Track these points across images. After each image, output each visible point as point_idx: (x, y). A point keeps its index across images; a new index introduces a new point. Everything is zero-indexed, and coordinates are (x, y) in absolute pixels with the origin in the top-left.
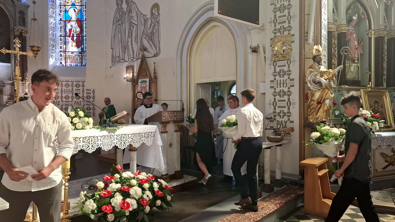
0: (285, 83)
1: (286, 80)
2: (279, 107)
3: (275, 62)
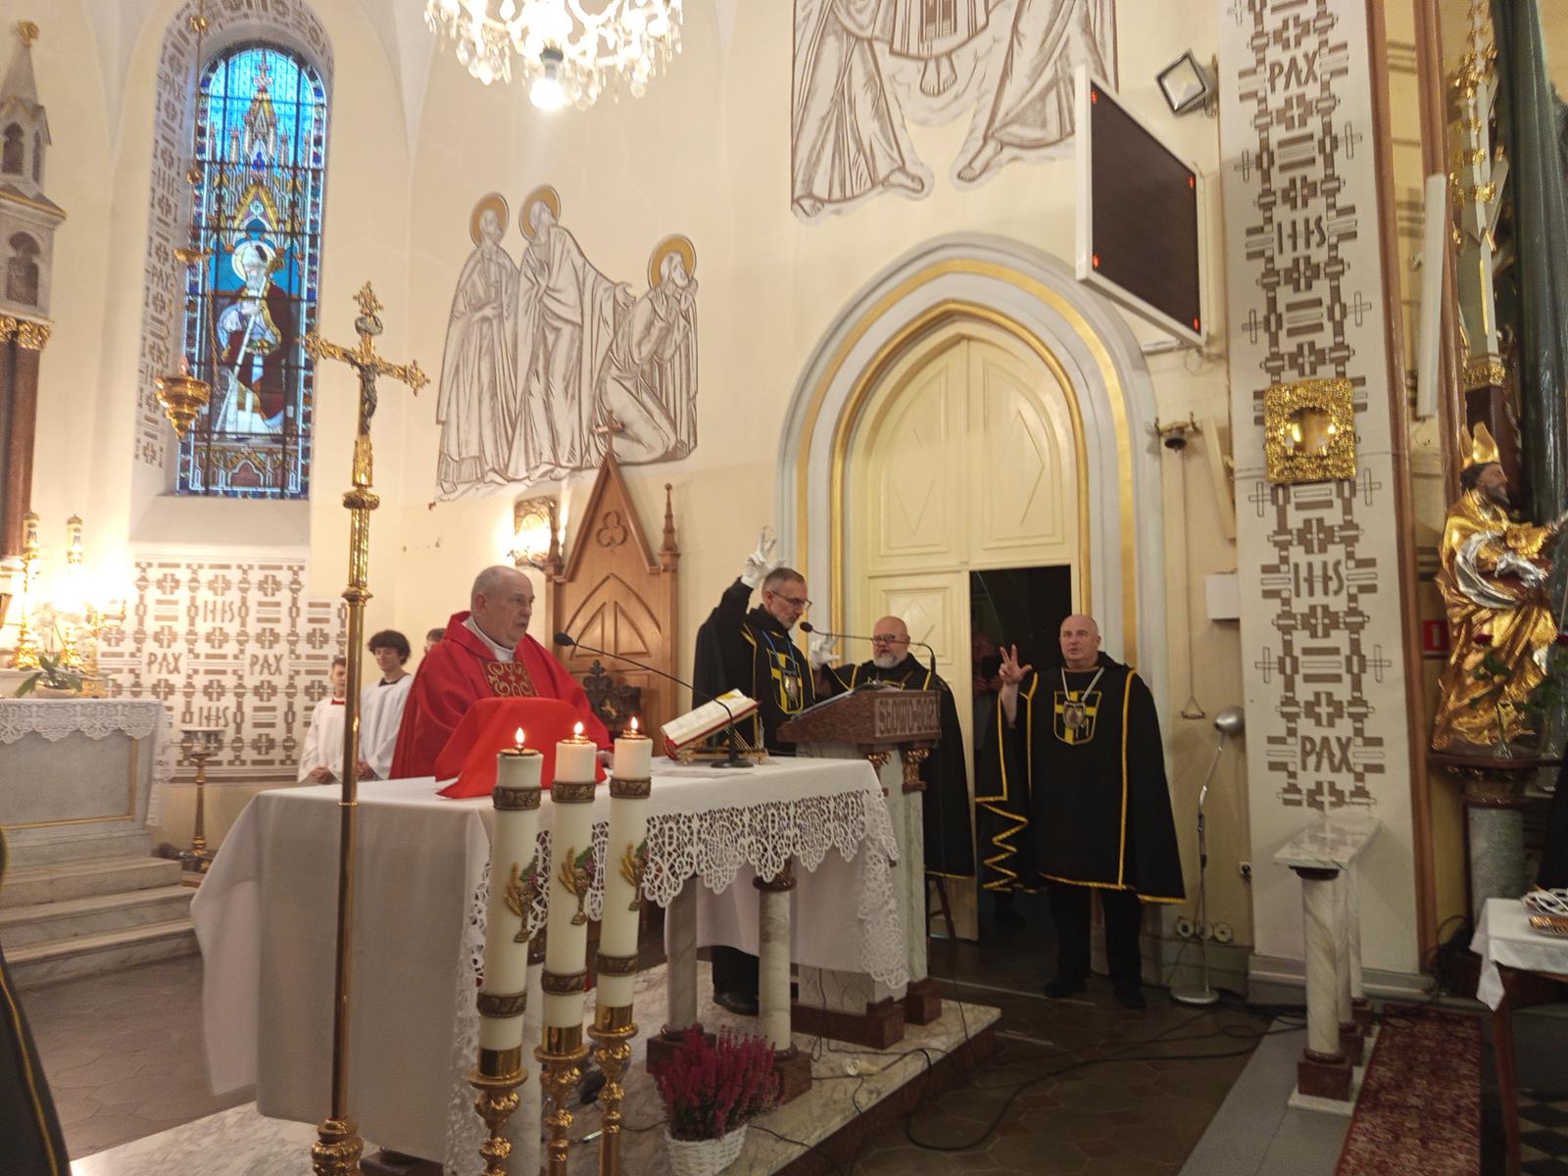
0: (1334, 577)
1: (1337, 564)
2: (1308, 678)
3: (1280, 492)
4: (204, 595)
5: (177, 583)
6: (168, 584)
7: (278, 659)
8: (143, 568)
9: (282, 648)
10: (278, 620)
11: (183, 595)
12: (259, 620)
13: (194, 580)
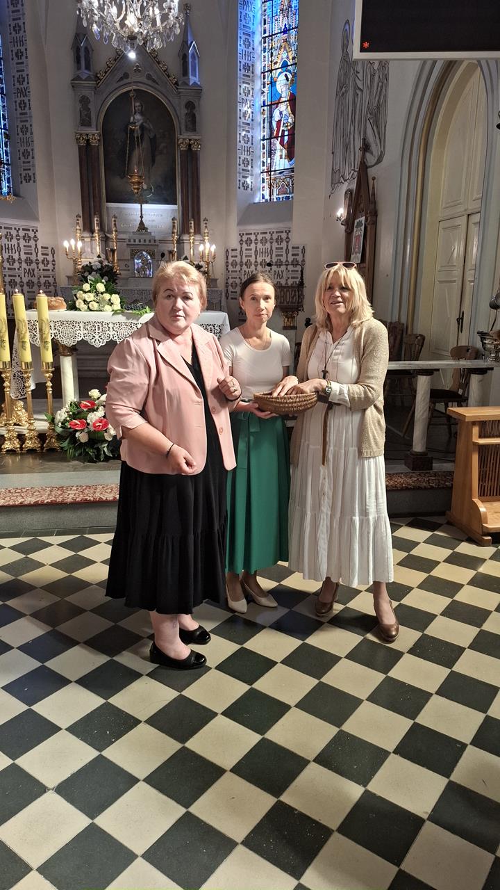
4: (260, 246)
5: (251, 241)
6: (249, 242)
7: (282, 272)
8: (241, 235)
9: (283, 268)
10: (282, 255)
11: (253, 246)
12: (276, 256)
13: (256, 240)
